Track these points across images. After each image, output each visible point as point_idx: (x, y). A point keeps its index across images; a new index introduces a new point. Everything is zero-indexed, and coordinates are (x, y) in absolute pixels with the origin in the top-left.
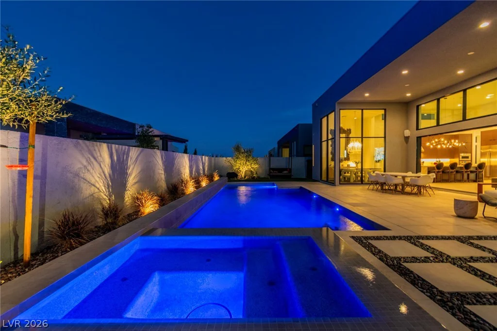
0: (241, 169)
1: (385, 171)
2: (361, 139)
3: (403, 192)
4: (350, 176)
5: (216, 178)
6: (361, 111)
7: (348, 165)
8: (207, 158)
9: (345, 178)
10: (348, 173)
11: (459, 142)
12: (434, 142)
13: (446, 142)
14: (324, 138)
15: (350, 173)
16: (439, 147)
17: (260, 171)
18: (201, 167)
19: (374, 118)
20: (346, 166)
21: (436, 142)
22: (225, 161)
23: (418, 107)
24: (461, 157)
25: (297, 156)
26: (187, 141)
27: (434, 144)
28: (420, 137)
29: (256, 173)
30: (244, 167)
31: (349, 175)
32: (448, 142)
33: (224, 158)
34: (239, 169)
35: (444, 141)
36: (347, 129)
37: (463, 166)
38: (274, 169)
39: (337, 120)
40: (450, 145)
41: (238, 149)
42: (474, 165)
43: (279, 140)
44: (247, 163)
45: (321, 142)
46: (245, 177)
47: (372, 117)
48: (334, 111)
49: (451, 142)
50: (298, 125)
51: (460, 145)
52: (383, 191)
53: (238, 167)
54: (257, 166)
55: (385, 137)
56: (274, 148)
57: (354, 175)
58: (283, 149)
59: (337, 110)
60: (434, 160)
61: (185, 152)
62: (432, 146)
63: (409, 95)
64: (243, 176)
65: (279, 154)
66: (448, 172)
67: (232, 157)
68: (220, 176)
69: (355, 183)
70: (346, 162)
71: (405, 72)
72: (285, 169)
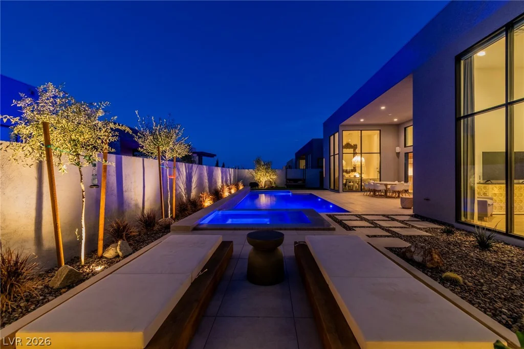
0: (261, 179)
1: (380, 181)
2: (360, 154)
3: (386, 196)
4: (354, 185)
5: (241, 187)
6: (360, 131)
7: (354, 176)
8: (232, 170)
9: (349, 187)
14: (332, 154)
17: (278, 182)
18: (229, 178)
22: (247, 172)
23: (405, 129)
25: (312, 167)
26: (215, 155)
28: (408, 153)
29: (275, 183)
30: (264, 178)
31: (352, 184)
33: (247, 170)
34: (259, 179)
36: (354, 145)
38: (290, 180)
39: (341, 139)
41: (258, 162)
43: (297, 151)
44: (267, 174)
45: (330, 156)
46: (265, 187)
48: (338, 131)
50: (312, 140)
52: (375, 196)
53: (259, 178)
54: (275, 177)
55: (380, 153)
56: (292, 159)
57: (356, 184)
58: (300, 161)
59: (340, 131)
61: (217, 165)
63: (396, 120)
64: (263, 186)
65: (297, 166)
67: (253, 169)
68: (244, 185)
69: (356, 191)
70: (353, 173)
71: (383, 108)
72: (300, 180)
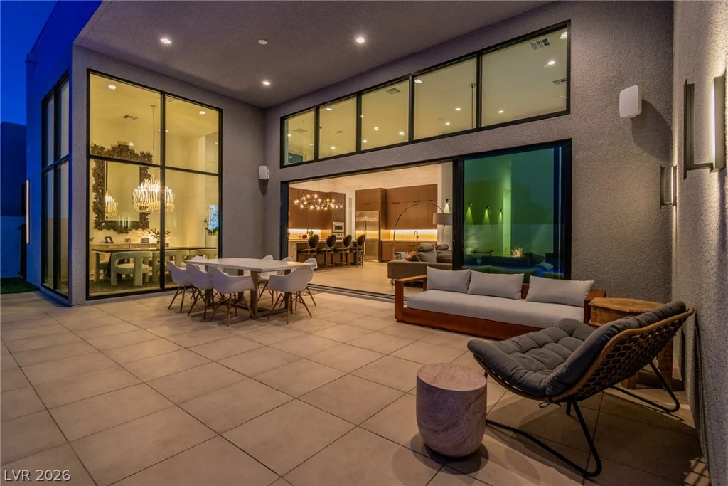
1: (220, 255)
2: (159, 169)
4: (134, 270)
6: (158, 95)
9: (119, 275)
10: (128, 262)
11: (335, 203)
12: (304, 198)
13: (320, 200)
15: (134, 262)
16: (312, 207)
19: (204, 137)
20: (139, 241)
21: (307, 200)
23: (282, 121)
24: (334, 227)
27: (306, 203)
28: (287, 183)
31: (131, 265)
32: (323, 202)
35: (317, 199)
36: (142, 153)
37: (341, 241)
40: (325, 206)
42: (354, 239)
45: (44, 172)
47: (201, 136)
49: (326, 202)
51: (337, 207)
55: (220, 175)
57: (146, 267)
60: (304, 231)
62: (302, 206)
63: (266, 83)
66: (325, 251)
